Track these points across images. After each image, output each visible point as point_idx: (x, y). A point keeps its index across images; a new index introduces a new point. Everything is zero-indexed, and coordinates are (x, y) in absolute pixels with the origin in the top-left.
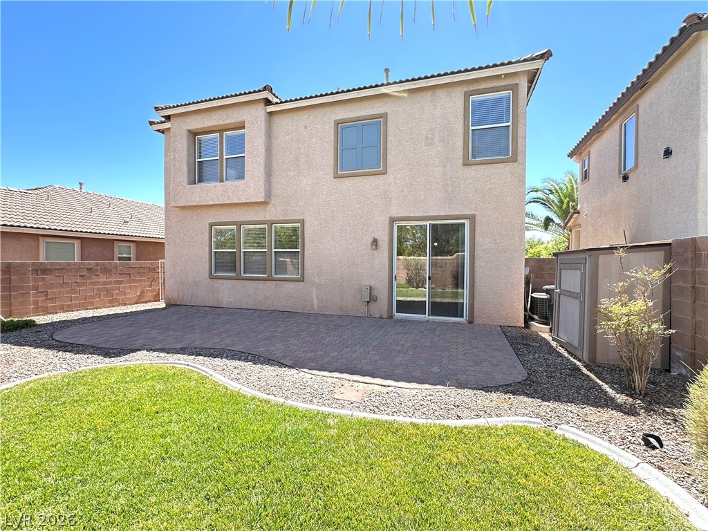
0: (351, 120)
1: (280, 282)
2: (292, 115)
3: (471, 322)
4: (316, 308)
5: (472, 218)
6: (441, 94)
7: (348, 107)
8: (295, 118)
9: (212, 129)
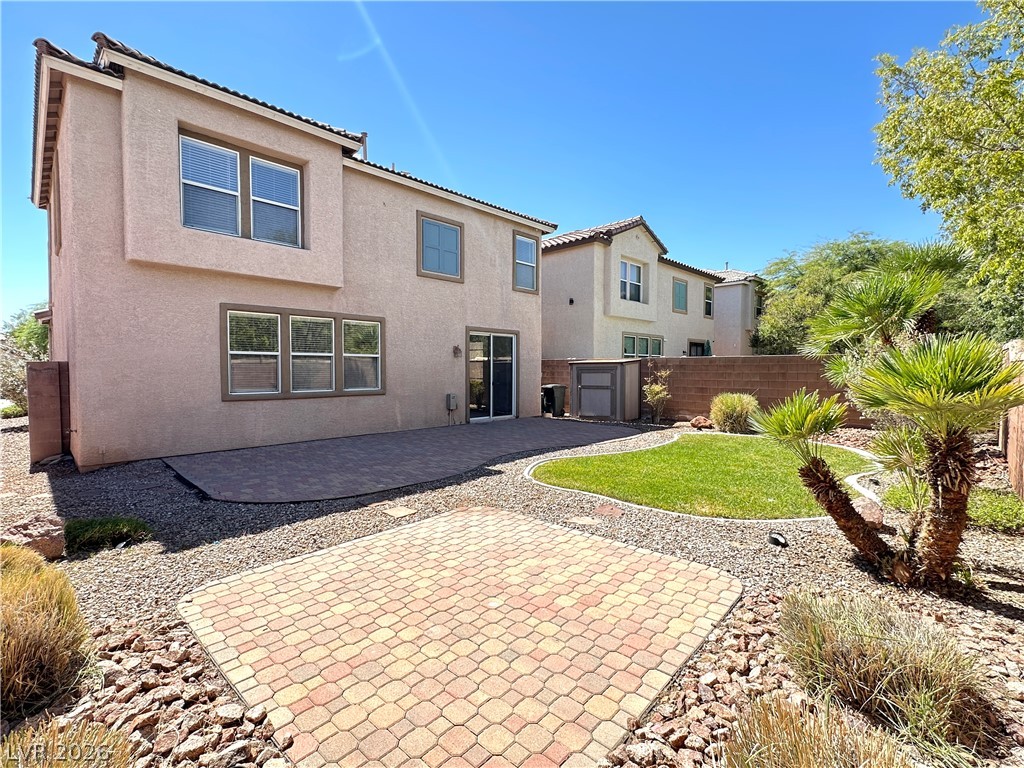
0: (435, 218)
1: (353, 398)
2: (367, 180)
3: (517, 417)
4: (399, 425)
5: (517, 334)
6: (500, 223)
7: (431, 202)
8: (371, 187)
9: (224, 139)
